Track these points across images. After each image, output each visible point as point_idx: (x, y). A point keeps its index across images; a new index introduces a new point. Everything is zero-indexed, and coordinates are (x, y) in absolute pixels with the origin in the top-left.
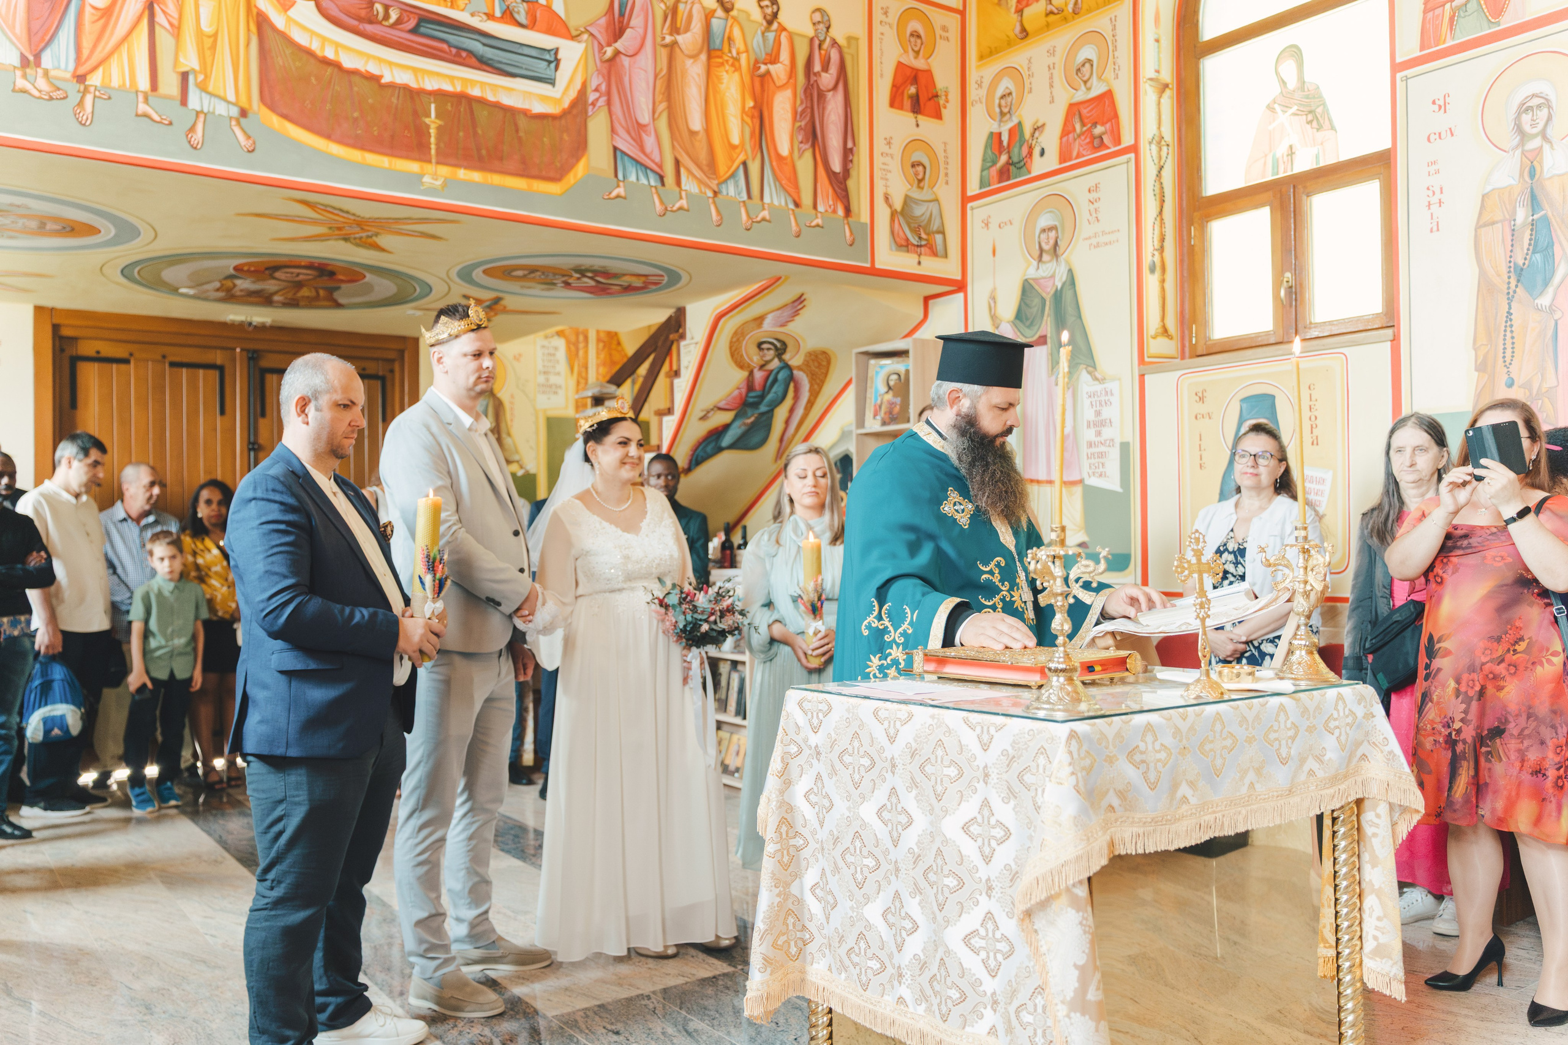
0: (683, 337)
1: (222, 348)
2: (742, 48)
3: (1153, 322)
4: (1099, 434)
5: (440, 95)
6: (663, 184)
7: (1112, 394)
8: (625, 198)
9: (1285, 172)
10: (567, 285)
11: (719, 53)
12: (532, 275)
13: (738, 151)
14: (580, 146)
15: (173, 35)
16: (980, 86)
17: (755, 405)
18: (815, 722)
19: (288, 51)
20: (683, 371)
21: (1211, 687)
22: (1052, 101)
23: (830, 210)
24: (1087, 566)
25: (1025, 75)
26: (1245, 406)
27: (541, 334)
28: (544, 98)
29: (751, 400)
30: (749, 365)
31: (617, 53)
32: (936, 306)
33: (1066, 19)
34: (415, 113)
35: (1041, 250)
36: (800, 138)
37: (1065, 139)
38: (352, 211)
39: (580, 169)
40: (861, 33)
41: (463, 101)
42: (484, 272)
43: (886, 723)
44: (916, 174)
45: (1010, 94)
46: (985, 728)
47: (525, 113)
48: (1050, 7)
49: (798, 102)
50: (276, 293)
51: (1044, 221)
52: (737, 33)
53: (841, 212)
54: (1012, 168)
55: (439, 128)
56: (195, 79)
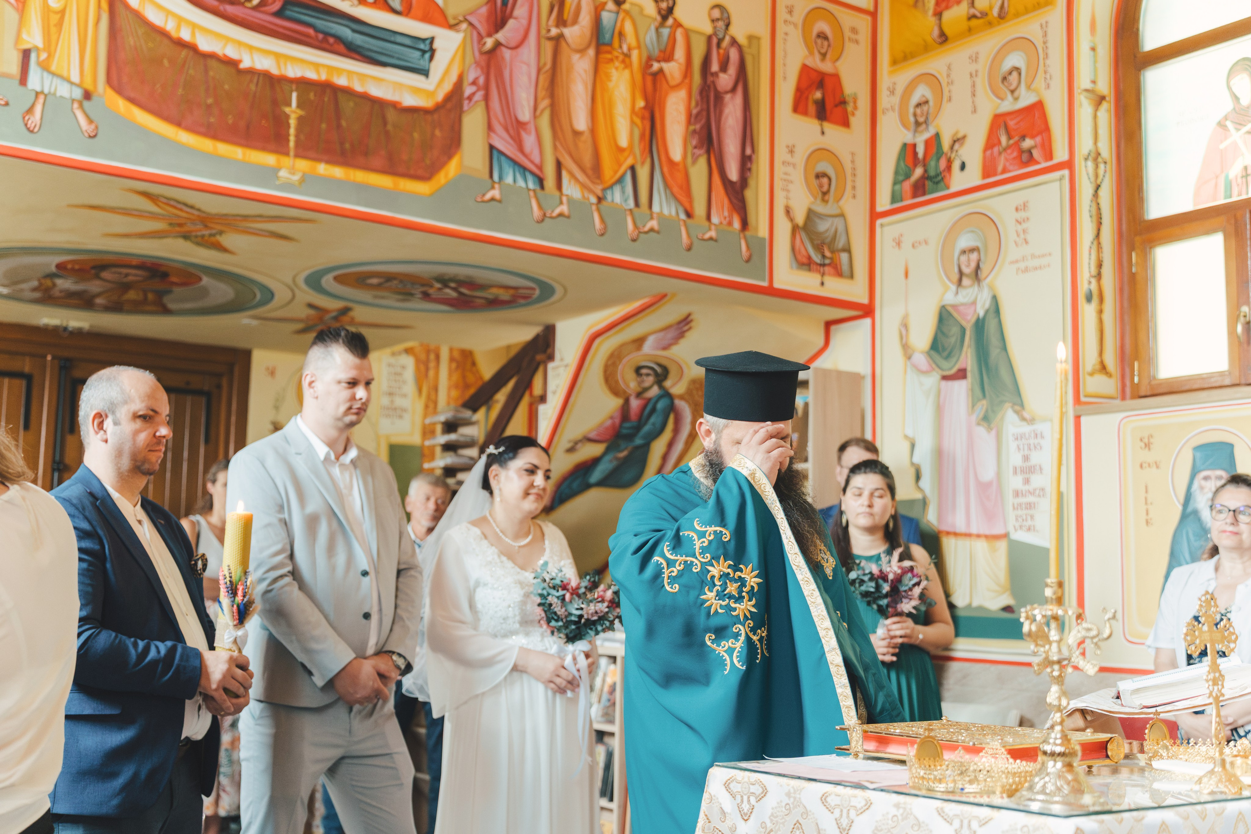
0: (551, 358)
1: (32, 355)
2: (634, 43)
3: (1090, 358)
4: (1027, 481)
5: (302, 83)
6: (542, 187)
7: (1042, 437)
8: (500, 201)
9: (1240, 194)
10: (426, 296)
11: (608, 48)
12: (389, 284)
13: (626, 154)
14: (453, 143)
15: (17, 9)
16: (892, 92)
17: (630, 437)
18: (746, 807)
19: (141, 31)
20: (550, 396)
21: (1229, 780)
22: (975, 111)
23: (725, 222)
24: (1089, 630)
25: (944, 84)
26: (1198, 455)
27: (388, 351)
28: (416, 91)
29: (625, 431)
30: (625, 392)
31: (498, 45)
32: (840, 334)
33: (990, 24)
34: (275, 103)
35: (961, 273)
36: (694, 142)
37: (989, 153)
38: (198, 205)
39: (452, 169)
40: (764, 33)
41: (328, 91)
42: (336, 278)
43: (837, 813)
44: (821, 186)
45: (927, 102)
46: (966, 823)
47: (395, 105)
48: (972, 11)
49: (693, 103)
50: (98, 295)
51: (965, 241)
52: (628, 28)
53: (737, 224)
54: (928, 184)
55: (300, 119)
56: (38, 57)
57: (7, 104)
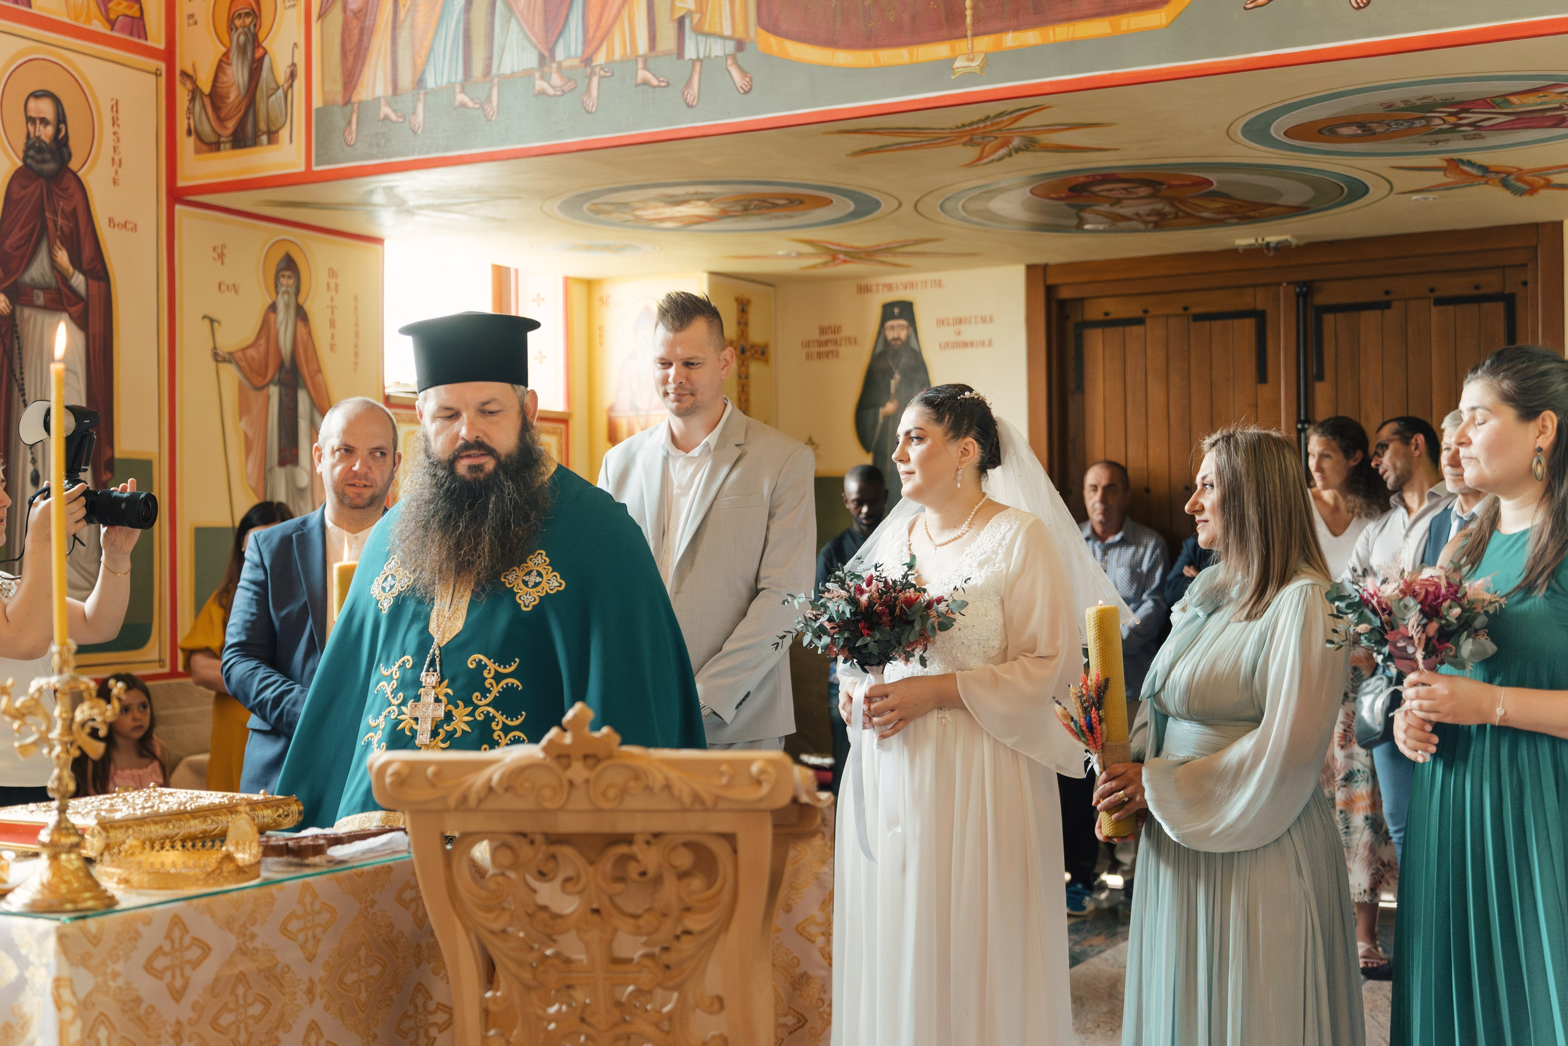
1: (1263, 286)
56: (692, 22)
57: (668, 84)
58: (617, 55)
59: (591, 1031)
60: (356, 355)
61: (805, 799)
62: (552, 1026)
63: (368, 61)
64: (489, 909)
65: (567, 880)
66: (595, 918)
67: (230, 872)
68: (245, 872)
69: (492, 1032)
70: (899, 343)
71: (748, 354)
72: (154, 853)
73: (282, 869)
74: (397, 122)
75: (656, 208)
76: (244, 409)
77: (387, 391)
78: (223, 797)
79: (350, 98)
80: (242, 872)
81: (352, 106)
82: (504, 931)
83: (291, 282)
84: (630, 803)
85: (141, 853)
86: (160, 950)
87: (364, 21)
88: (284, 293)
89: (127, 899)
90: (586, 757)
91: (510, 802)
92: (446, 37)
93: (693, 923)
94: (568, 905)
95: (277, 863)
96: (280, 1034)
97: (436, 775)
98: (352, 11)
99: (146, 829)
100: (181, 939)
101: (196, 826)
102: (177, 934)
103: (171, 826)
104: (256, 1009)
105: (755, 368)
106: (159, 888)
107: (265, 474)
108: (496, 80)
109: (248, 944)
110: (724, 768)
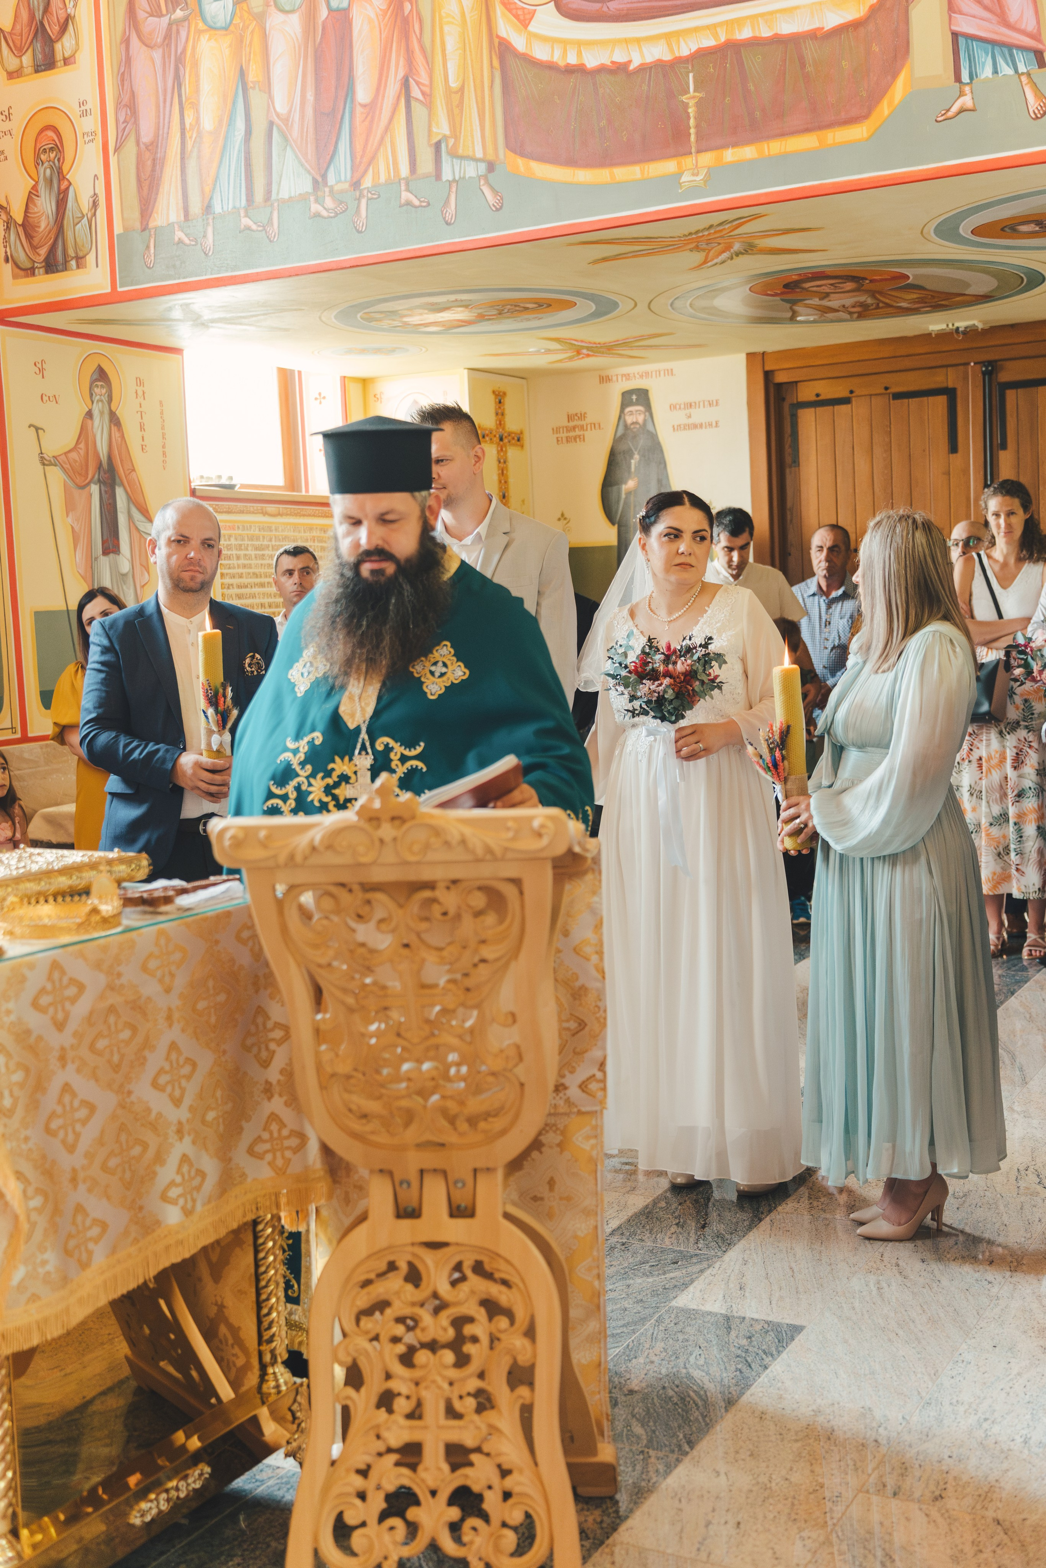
1: (955, 365)
5: (700, 57)
6: (1042, 64)
8: (973, 109)
14: (899, 54)
15: (426, 105)
28: (840, 3)
34: (670, 95)
39: (900, 89)
41: (730, 53)
47: (814, 35)
55: (700, 104)
56: (447, 146)
57: (429, 204)
58: (383, 179)
59: (405, 1043)
60: (164, 454)
61: (577, 849)
62: (373, 1041)
63: (161, 190)
64: (316, 946)
65: (381, 921)
66: (406, 952)
67: (97, 923)
68: (110, 923)
69: (323, 1047)
70: (638, 426)
71: (506, 441)
72: (31, 907)
73: (139, 917)
74: (191, 245)
75: (421, 314)
76: (70, 507)
77: (193, 485)
78: (83, 856)
79: (147, 224)
80: (107, 922)
81: (150, 232)
82: (329, 965)
83: (104, 391)
84: (431, 856)
85: (20, 908)
86: (43, 991)
87: (156, 153)
88: (98, 401)
89: (14, 949)
90: (393, 819)
91: (330, 858)
92: (229, 166)
93: (487, 952)
94: (383, 941)
95: (134, 912)
96: (146, 1053)
97: (268, 837)
98: (144, 144)
99: (22, 886)
100: (61, 980)
101: (63, 882)
102: (56, 975)
103: (43, 883)
104: (126, 1034)
105: (512, 453)
106: (39, 938)
107: (91, 562)
108: (276, 204)
109: (117, 982)
110: (510, 824)
